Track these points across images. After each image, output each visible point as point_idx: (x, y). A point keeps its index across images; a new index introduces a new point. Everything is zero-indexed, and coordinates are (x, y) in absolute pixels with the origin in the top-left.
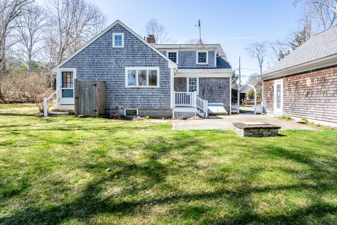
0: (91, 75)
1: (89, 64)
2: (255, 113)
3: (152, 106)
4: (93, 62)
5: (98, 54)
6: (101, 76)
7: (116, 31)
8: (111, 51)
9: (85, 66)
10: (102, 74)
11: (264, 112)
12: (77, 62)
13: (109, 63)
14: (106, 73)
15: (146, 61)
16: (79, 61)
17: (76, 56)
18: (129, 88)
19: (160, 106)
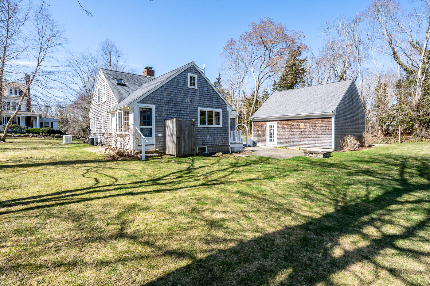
0: (169, 114)
1: (168, 102)
2: (247, 146)
3: (217, 143)
4: (172, 100)
5: (176, 92)
6: (178, 114)
7: (192, 72)
8: (187, 91)
9: (164, 103)
10: (179, 113)
11: (255, 144)
12: (156, 98)
13: (185, 102)
14: (182, 112)
15: (213, 103)
16: (157, 97)
17: (154, 91)
18: (200, 127)
19: (222, 143)
